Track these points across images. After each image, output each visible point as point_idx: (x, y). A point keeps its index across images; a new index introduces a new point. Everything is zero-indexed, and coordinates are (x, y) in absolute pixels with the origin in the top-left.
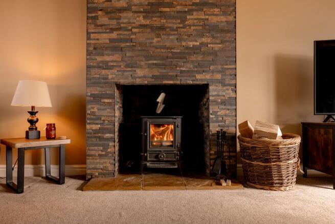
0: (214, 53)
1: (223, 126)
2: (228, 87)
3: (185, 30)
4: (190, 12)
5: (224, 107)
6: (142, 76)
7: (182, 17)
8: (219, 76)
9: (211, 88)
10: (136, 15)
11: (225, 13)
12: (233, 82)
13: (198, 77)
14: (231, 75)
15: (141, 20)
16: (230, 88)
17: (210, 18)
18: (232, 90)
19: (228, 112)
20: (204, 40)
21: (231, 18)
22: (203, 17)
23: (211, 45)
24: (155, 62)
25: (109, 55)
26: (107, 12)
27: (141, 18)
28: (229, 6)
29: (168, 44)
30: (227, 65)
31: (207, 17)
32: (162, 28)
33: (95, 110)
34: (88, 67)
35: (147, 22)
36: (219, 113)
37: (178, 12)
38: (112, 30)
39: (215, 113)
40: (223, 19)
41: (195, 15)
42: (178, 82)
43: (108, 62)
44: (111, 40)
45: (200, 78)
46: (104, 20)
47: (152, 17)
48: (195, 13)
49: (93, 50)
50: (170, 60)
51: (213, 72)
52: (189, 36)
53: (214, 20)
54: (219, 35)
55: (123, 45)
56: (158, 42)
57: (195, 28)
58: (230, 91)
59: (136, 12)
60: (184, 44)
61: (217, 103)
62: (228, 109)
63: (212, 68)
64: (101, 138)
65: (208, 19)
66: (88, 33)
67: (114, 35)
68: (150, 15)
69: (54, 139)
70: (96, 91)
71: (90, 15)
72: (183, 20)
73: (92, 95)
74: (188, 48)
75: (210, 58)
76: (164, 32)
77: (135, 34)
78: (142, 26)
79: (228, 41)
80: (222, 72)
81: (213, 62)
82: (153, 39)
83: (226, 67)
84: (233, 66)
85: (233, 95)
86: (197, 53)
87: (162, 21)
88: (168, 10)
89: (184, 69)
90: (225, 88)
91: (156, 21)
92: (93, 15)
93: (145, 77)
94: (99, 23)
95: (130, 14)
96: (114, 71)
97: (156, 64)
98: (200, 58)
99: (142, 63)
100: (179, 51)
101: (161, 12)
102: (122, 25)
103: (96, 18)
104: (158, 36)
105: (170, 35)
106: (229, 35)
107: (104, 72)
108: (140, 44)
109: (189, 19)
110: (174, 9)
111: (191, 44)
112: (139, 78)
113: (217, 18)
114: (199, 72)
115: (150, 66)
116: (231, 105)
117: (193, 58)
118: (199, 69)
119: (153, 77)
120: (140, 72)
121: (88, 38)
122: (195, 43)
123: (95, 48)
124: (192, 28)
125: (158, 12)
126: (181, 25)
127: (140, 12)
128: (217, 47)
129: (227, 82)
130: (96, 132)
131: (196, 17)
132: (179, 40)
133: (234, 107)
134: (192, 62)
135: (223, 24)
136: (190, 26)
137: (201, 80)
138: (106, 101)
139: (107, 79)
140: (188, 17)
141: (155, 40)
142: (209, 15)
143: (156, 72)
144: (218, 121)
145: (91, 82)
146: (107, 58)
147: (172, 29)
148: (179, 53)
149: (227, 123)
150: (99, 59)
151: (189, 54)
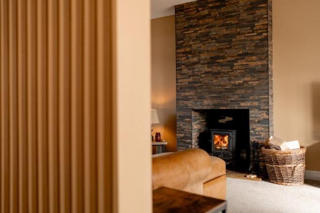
0: (252, 88)
1: (260, 138)
2: (263, 111)
3: (233, 73)
4: (236, 61)
5: (260, 125)
6: (207, 104)
7: (231, 64)
8: (256, 104)
9: (251, 112)
10: (203, 66)
11: (260, 59)
12: (267, 108)
13: (242, 104)
14: (265, 103)
15: (206, 69)
16: (264, 112)
17: (249, 63)
18: (266, 113)
19: (263, 129)
20: (246, 79)
21: (265, 62)
22: (245, 63)
23: (251, 82)
24: (214, 95)
25: (188, 92)
26: (187, 66)
27: (206, 67)
28: (263, 54)
29: (222, 83)
30: (262, 95)
31: (247, 63)
32: (218, 73)
33: (181, 125)
34: (177, 100)
35: (210, 70)
36: (256, 130)
37: (228, 61)
38: (190, 76)
39: (253, 129)
40: (259, 63)
41: (240, 62)
42: (229, 108)
43: (188, 96)
44: (189, 83)
45: (244, 105)
46: (185, 71)
47: (213, 66)
48: (239, 61)
49: (180, 89)
50: (224, 93)
51: (252, 100)
52: (236, 77)
53: (252, 64)
54: (256, 75)
55: (196, 85)
56: (216, 82)
57: (239, 71)
58: (264, 114)
59: (203, 64)
60: (232, 82)
61: (255, 123)
62: (263, 127)
63: (251, 98)
64: (184, 142)
65: (248, 65)
66: (177, 79)
67: (191, 79)
68: (211, 65)
69: (160, 141)
70: (181, 113)
71: (178, 68)
72: (232, 67)
73: (179, 116)
74: (235, 85)
75: (250, 91)
76: (220, 76)
77: (202, 78)
78: (207, 73)
79: (262, 79)
80: (258, 100)
81: (252, 94)
82: (213, 80)
83: (261, 97)
84: (266, 97)
85: (266, 117)
86: (241, 88)
87: (219, 68)
88: (222, 61)
89: (232, 99)
90: (260, 112)
91: (216, 69)
92: (179, 68)
93: (208, 105)
94: (182, 72)
95: (199, 66)
96: (191, 101)
97: (215, 97)
98: (243, 91)
99: (207, 96)
100: (229, 87)
101: (218, 62)
102: (195, 73)
103: (181, 70)
104: (216, 78)
105: (223, 77)
106: (263, 74)
107: (186, 102)
108: (206, 84)
109: (236, 65)
110: (226, 60)
111: (237, 82)
112: (205, 105)
113: (255, 63)
114: (243, 101)
115: (212, 98)
116: (265, 124)
117: (238, 92)
118: (243, 99)
119: (214, 105)
120: (206, 102)
121: (177, 82)
122: (240, 82)
123: (180, 88)
124: (238, 71)
125: (216, 63)
126: (231, 70)
127: (206, 64)
128: (255, 83)
129: (262, 108)
130: (182, 138)
131: (240, 64)
132: (230, 80)
133: (268, 126)
134: (238, 94)
135: (258, 67)
136: (236, 70)
137: (244, 106)
138: (187, 120)
139: (187, 106)
140: (235, 64)
141: (215, 81)
142: (249, 61)
143: (215, 102)
144: (255, 135)
145: (179, 108)
146: (187, 94)
147: (225, 73)
148: (230, 89)
149: (262, 136)
150: (183, 94)
151: (236, 89)
